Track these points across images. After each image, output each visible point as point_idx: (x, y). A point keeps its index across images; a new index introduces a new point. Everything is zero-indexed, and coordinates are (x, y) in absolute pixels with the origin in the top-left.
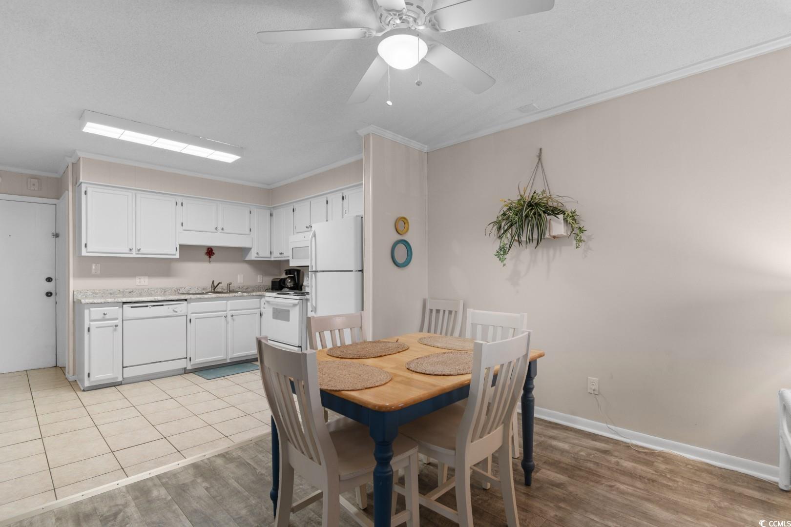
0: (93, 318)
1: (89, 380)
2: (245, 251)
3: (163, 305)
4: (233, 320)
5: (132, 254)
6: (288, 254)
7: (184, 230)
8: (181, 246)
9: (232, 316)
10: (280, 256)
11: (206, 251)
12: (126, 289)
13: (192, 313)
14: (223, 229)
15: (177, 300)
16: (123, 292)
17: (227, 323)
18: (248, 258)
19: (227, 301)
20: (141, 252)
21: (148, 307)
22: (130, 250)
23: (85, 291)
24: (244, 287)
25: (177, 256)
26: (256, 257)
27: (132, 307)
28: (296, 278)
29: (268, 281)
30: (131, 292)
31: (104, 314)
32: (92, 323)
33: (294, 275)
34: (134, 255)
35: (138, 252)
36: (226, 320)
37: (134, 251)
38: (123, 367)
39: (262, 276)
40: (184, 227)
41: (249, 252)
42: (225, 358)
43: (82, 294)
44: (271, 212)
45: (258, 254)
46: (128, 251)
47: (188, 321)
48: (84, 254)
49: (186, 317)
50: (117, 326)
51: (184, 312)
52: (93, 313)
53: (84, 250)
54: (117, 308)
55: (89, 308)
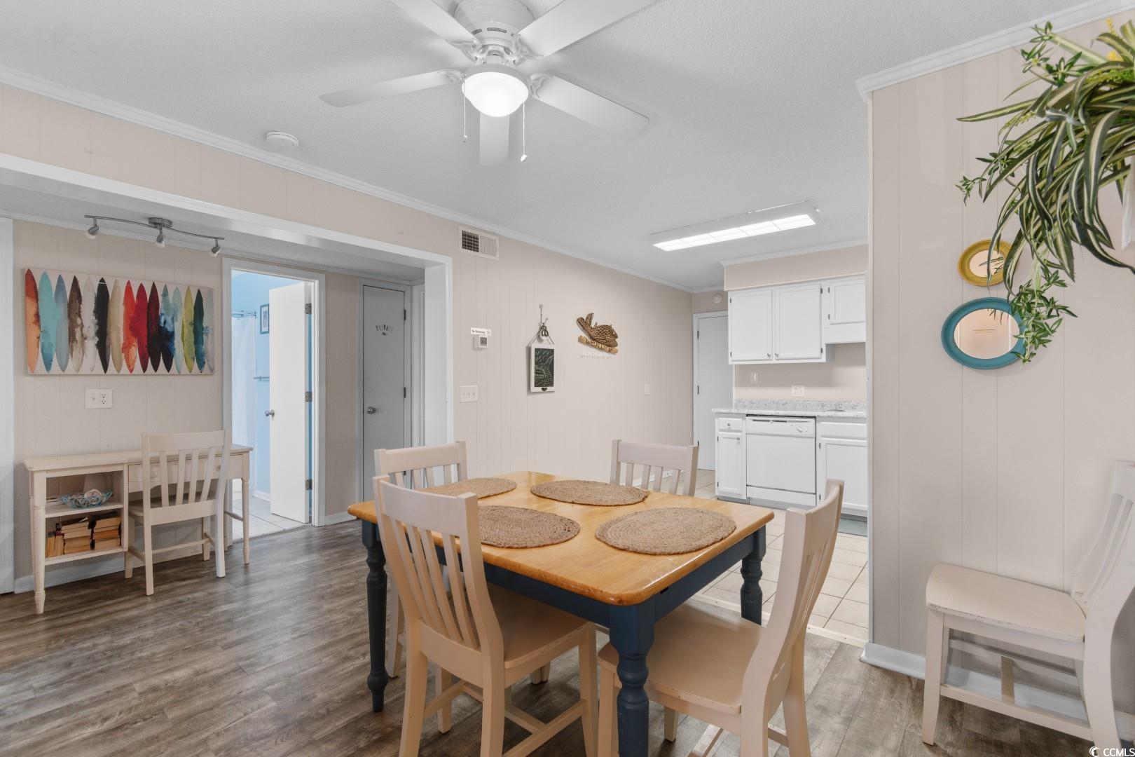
0: (721, 428)
1: (718, 490)
3: (785, 421)
5: (771, 360)
7: (832, 324)
8: (828, 345)
12: (781, 400)
13: (823, 436)
15: (807, 417)
16: (777, 403)
20: (780, 357)
21: (769, 423)
22: (769, 355)
23: (742, 398)
25: (823, 360)
27: (754, 420)
30: (784, 404)
31: (729, 425)
32: (720, 433)
34: (774, 361)
35: (777, 358)
37: (773, 357)
38: (747, 486)
40: (832, 320)
43: (741, 404)
46: (766, 357)
47: (817, 446)
48: (730, 363)
49: (814, 440)
50: (738, 439)
51: (812, 433)
52: (721, 422)
53: (730, 359)
54: (740, 419)
55: (718, 417)
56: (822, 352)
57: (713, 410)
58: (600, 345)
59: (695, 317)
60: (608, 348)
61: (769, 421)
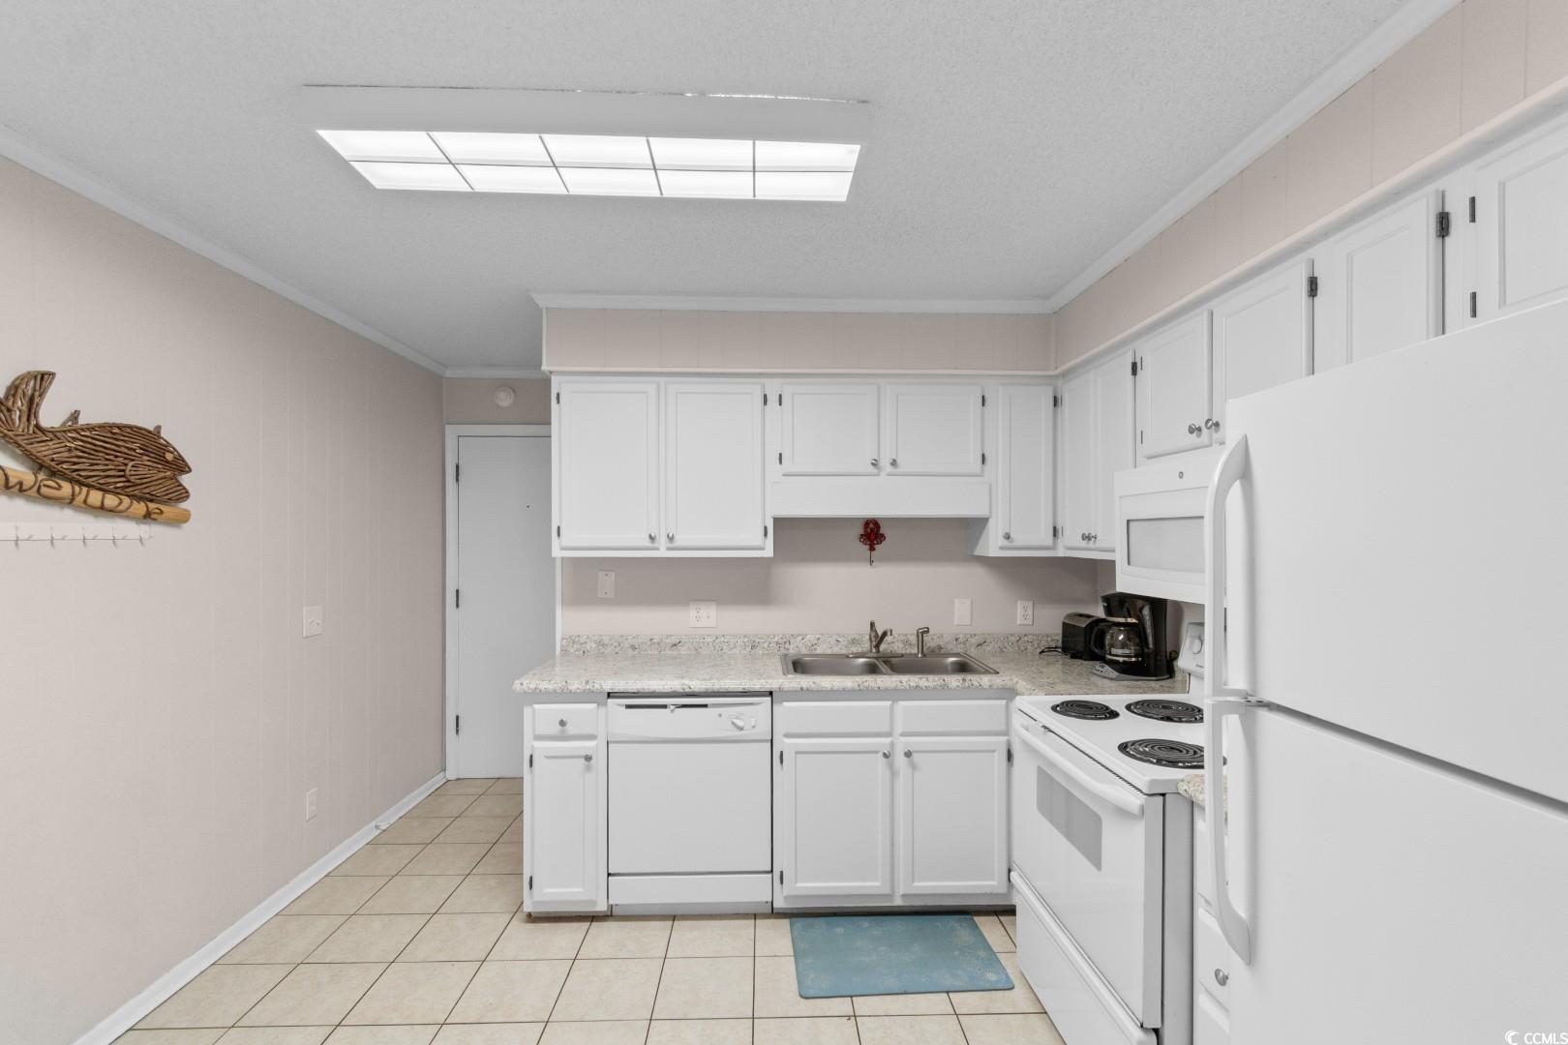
0: (540, 731)
1: (531, 895)
2: (971, 527)
3: (705, 706)
4: (913, 766)
5: (657, 549)
6: (1110, 544)
7: (786, 475)
8: (777, 521)
9: (908, 754)
10: (1083, 544)
11: (862, 532)
12: (668, 637)
13: (787, 736)
14: (894, 463)
15: (754, 693)
16: (659, 644)
17: (894, 774)
18: (978, 552)
19: (895, 700)
20: (678, 543)
21: (667, 711)
22: (652, 538)
23: (582, 640)
24: (973, 641)
25: (769, 551)
26: (1001, 548)
27: (629, 707)
28: (1149, 631)
29: (1049, 621)
30: (675, 645)
31: (562, 723)
32: (538, 744)
33: (1140, 618)
34: (663, 553)
35: (670, 545)
36: (891, 766)
37: (662, 542)
38: (609, 875)
39: (1030, 604)
40: (787, 466)
41: (980, 534)
42: (887, 891)
43: (576, 646)
44: (1055, 390)
45: (1008, 537)
46: (647, 543)
47: (776, 758)
48: (557, 552)
49: (769, 744)
50: (588, 758)
51: (763, 730)
52: (541, 717)
53: (555, 542)
54: (593, 706)
55: (531, 704)
56: (766, 535)
57: (517, 685)
58: (95, 497)
59: (451, 432)
60: (140, 508)
61: (665, 706)
